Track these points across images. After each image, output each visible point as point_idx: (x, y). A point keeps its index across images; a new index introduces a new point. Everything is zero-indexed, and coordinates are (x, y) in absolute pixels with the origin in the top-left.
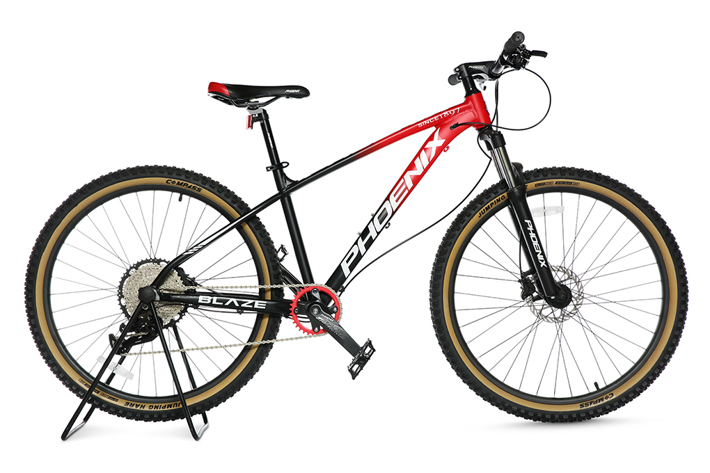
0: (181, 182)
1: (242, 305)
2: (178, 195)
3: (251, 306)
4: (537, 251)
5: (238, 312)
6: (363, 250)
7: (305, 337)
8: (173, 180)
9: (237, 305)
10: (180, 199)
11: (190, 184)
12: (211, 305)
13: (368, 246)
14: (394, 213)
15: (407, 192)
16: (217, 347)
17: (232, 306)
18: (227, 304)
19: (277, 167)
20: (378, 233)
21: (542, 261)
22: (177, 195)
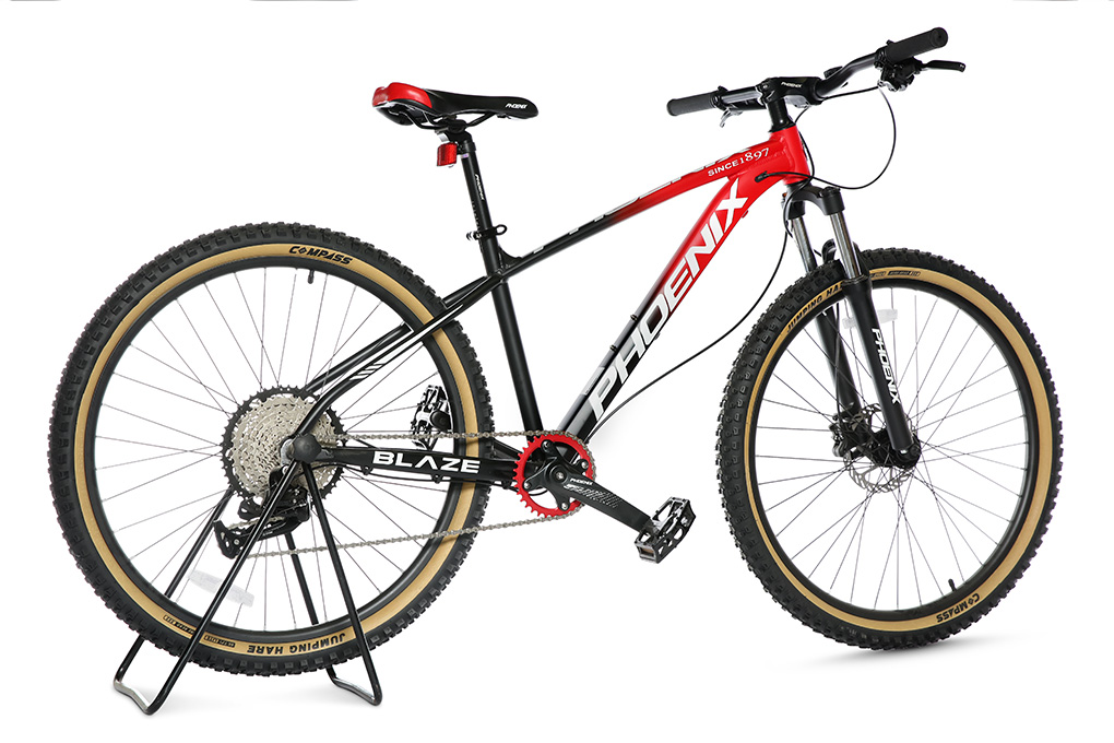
0: (316, 248)
1: (443, 468)
2: (307, 272)
3: (456, 470)
4: (888, 378)
5: (432, 480)
6: (623, 375)
7: (534, 521)
8: (302, 246)
9: (434, 466)
10: (311, 280)
11: (331, 252)
12: (393, 467)
13: (630, 367)
14: (670, 314)
15: (690, 280)
16: (400, 540)
17: (426, 468)
18: (419, 465)
19: (487, 233)
20: (647, 347)
21: (895, 394)
22: (305, 273)
